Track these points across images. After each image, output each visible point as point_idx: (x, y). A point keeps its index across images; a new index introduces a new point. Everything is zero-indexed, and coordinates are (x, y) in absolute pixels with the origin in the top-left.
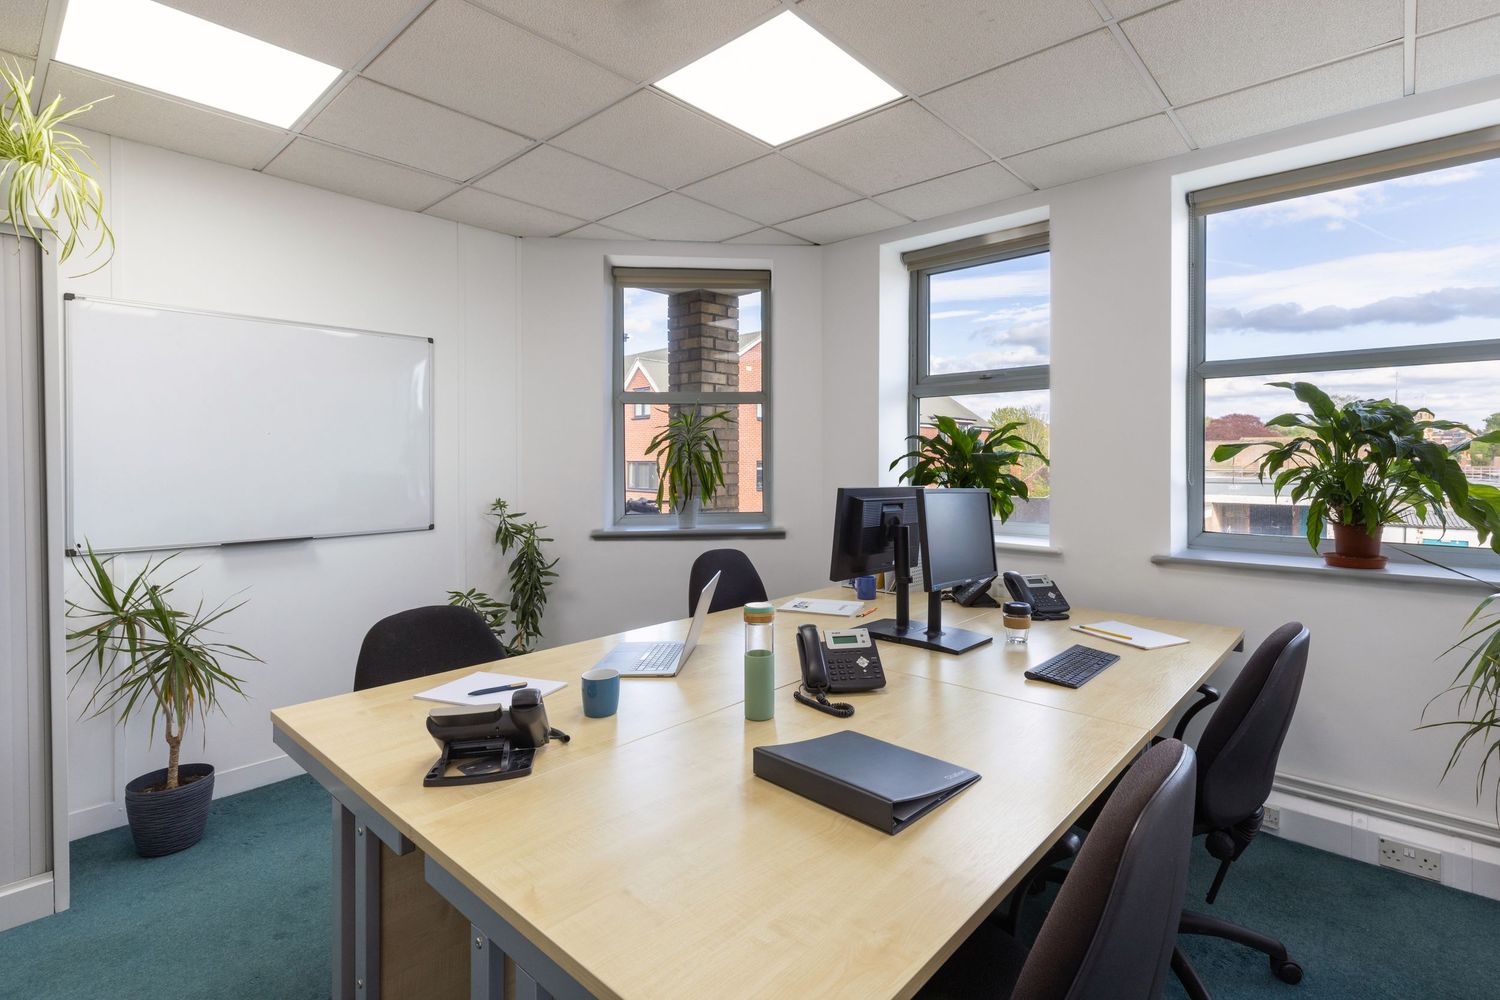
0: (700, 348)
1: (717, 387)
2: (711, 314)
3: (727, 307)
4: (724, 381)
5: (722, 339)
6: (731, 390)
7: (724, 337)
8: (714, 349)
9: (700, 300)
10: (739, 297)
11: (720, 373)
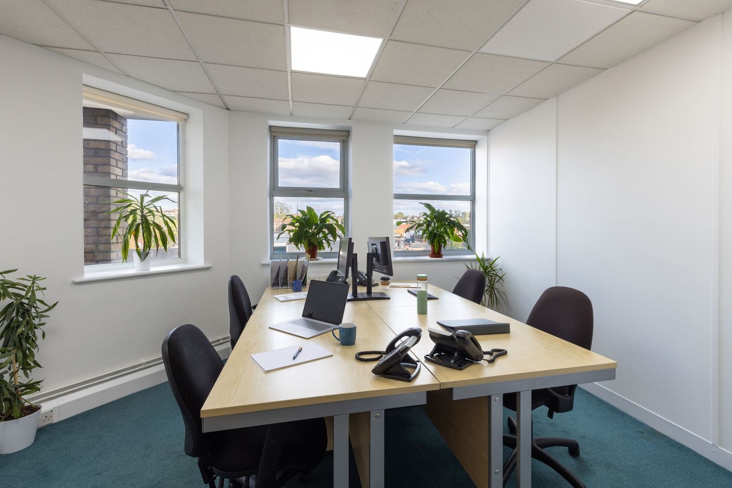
0: (109, 150)
1: (118, 177)
2: (115, 128)
3: (123, 125)
4: (121, 174)
5: (120, 146)
6: (125, 179)
7: (121, 144)
8: (116, 151)
9: (109, 117)
10: (128, 120)
11: (119, 168)
